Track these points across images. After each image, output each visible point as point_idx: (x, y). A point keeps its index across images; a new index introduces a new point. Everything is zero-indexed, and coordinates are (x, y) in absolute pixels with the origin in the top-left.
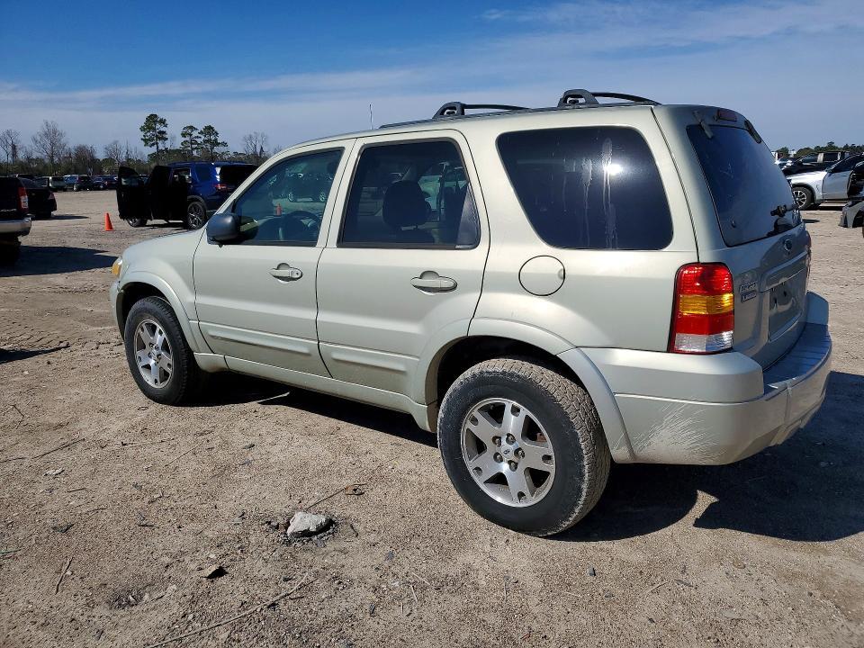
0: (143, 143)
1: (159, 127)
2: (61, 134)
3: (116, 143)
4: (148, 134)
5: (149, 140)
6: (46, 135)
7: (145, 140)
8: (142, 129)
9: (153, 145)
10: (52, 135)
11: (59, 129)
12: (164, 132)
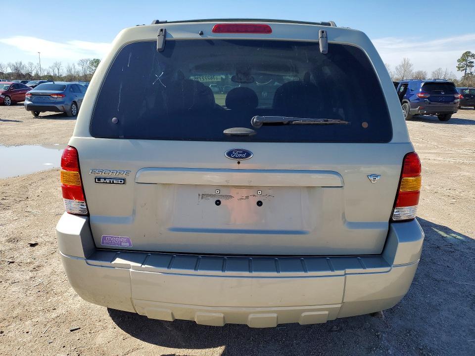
0: (457, 69)
1: (470, 59)
2: (410, 66)
3: (440, 69)
4: (462, 64)
5: (462, 67)
6: (403, 66)
7: (459, 68)
8: (459, 61)
9: (464, 70)
10: (406, 65)
11: (410, 62)
12: (472, 62)
